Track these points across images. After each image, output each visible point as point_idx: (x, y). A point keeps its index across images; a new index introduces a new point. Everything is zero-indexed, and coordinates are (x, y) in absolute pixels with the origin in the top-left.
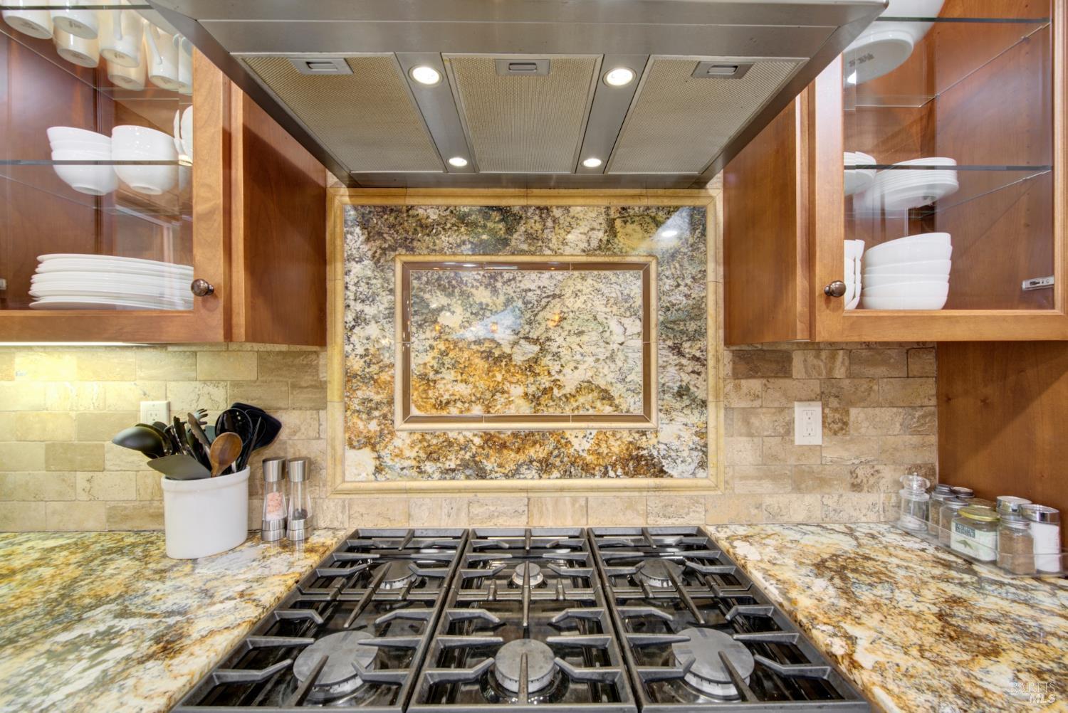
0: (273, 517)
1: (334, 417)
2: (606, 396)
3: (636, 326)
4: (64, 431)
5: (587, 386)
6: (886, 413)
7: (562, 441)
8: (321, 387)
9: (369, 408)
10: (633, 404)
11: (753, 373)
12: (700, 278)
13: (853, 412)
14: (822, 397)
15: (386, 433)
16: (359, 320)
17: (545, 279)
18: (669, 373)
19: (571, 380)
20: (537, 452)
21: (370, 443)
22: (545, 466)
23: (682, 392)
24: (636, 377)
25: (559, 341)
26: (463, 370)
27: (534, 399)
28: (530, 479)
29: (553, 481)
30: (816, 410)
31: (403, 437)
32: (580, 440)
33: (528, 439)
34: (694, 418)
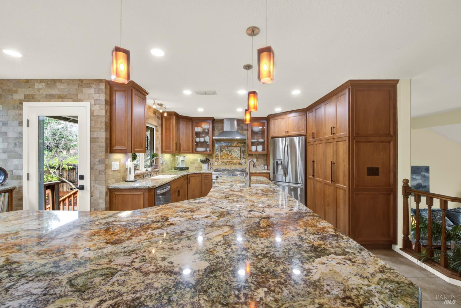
0: (209, 167)
1: (214, 160)
2: (237, 158)
3: (240, 152)
4: (191, 161)
5: (236, 157)
6: (261, 160)
7: (233, 162)
8: (213, 157)
9: (217, 159)
10: (239, 158)
11: (250, 156)
12: (245, 148)
13: (259, 160)
14: (256, 158)
15: (218, 161)
16: (216, 151)
17: (232, 148)
18: (243, 156)
19: (234, 156)
20: (231, 163)
21: (217, 162)
22: (232, 164)
23: (244, 158)
24: (240, 156)
25: (233, 153)
26: (225, 156)
27: (231, 158)
28: (231, 165)
29: (232, 165)
30: (255, 159)
31: (220, 161)
32: (235, 162)
33: (230, 161)
34: (245, 160)
